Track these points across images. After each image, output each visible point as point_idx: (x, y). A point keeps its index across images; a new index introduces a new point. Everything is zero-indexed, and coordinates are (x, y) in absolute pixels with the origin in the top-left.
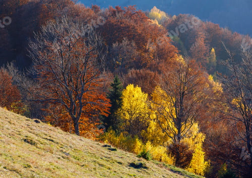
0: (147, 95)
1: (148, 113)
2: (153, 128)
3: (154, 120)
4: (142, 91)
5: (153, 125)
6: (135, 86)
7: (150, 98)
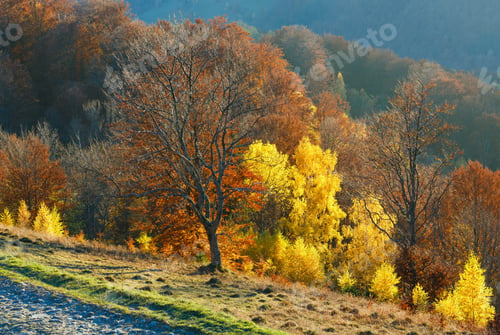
0: (287, 156)
1: (289, 188)
2: (301, 212)
3: (301, 198)
4: (279, 150)
5: (299, 206)
6: (264, 143)
7: (292, 162)
